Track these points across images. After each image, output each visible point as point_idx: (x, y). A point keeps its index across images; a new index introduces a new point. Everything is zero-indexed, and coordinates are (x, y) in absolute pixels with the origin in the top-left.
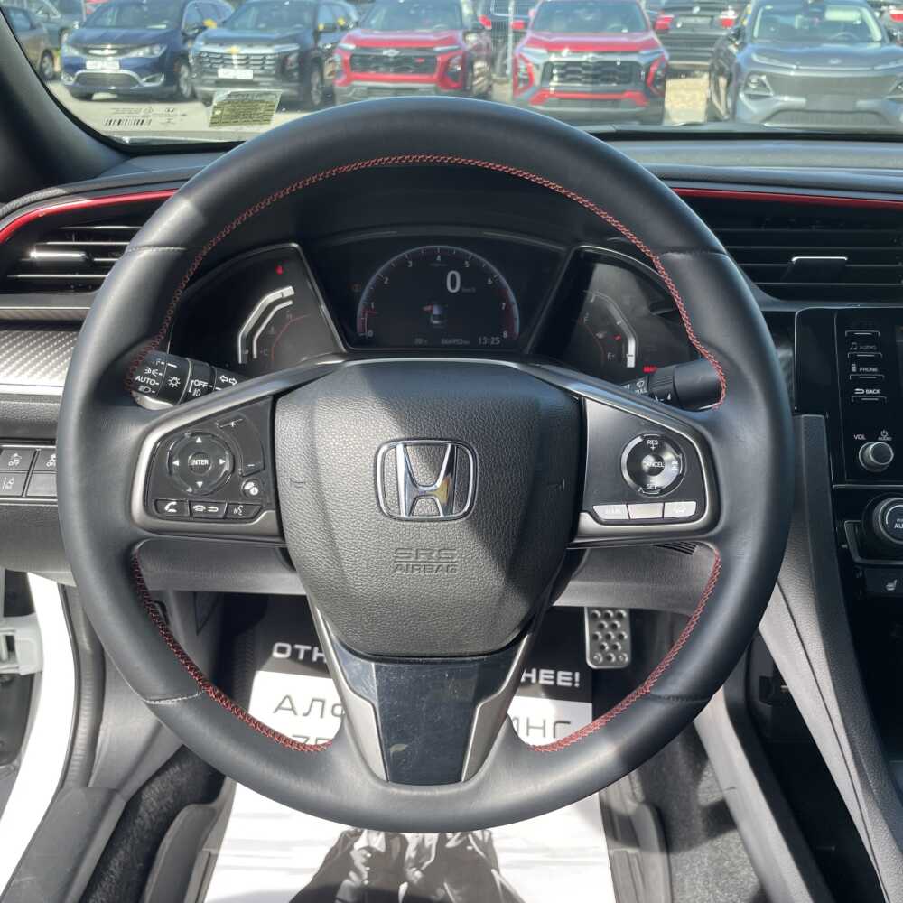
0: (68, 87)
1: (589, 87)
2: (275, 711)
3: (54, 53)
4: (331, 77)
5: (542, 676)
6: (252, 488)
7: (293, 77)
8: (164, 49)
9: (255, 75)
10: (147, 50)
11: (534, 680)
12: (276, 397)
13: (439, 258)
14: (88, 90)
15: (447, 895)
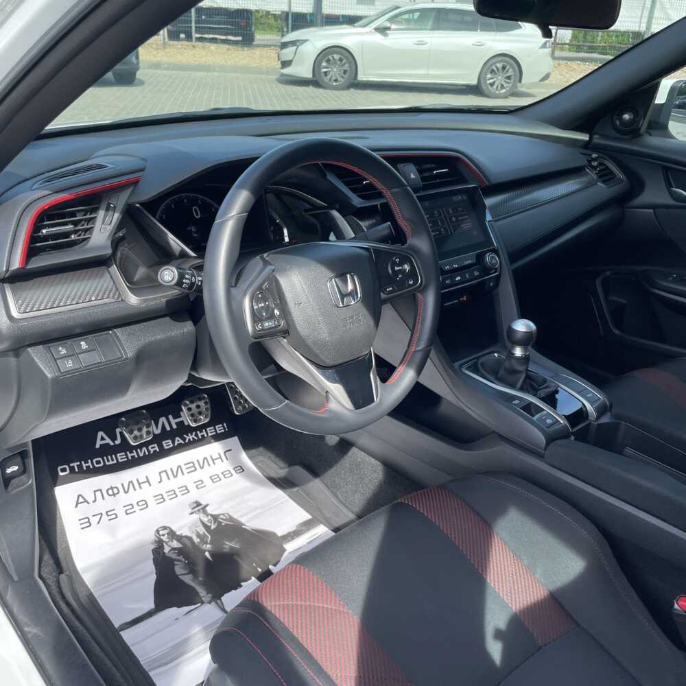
2: (76, 507)
5: (209, 432)
6: (277, 312)
13: (185, 201)
15: (230, 546)
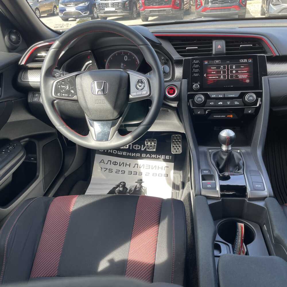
0: (61, 17)
1: (220, 5)
2: (100, 163)
3: (57, 6)
4: (139, 8)
5: (162, 157)
6: (72, 91)
7: (127, 9)
8: (88, 3)
9: (116, 9)
10: (84, 4)
11: (160, 158)
12: (76, 75)
13: (123, 53)
14: (66, 17)
